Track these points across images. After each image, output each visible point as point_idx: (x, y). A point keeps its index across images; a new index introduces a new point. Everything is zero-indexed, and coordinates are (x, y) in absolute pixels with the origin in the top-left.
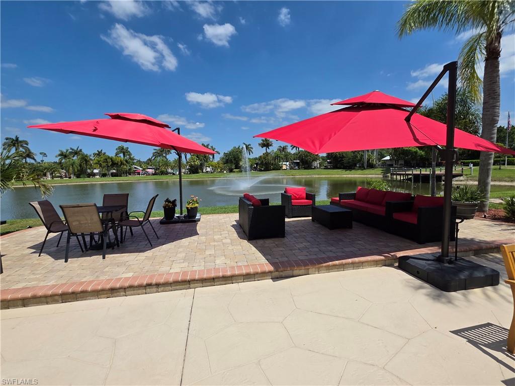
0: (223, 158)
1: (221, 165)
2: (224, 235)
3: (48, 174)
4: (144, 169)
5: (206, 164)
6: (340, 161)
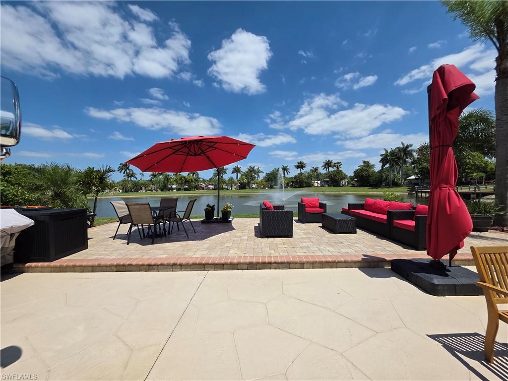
0: (265, 178)
1: (264, 183)
3: (144, 188)
4: (207, 186)
5: (252, 182)
6: (367, 179)
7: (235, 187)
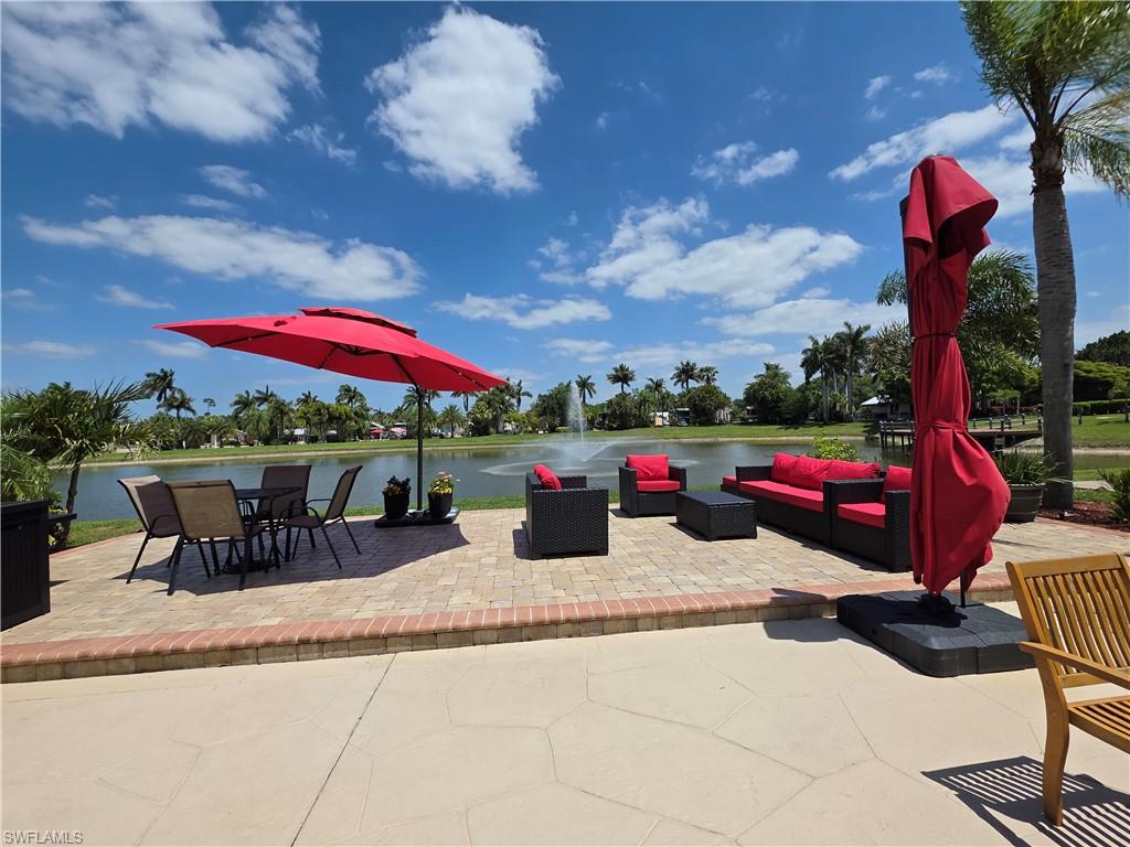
0: (537, 406)
1: (535, 419)
2: (488, 550)
3: (214, 438)
4: (387, 429)
5: (504, 417)
6: (773, 408)
7: (462, 430)
